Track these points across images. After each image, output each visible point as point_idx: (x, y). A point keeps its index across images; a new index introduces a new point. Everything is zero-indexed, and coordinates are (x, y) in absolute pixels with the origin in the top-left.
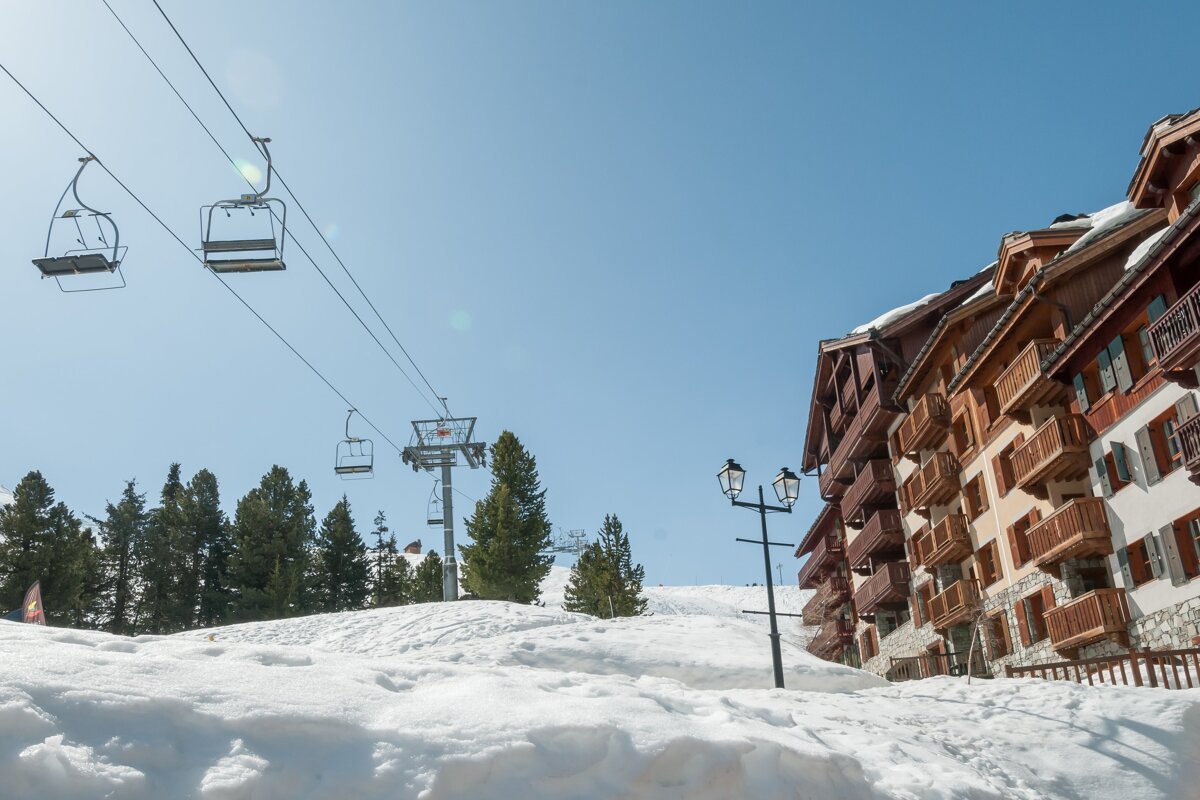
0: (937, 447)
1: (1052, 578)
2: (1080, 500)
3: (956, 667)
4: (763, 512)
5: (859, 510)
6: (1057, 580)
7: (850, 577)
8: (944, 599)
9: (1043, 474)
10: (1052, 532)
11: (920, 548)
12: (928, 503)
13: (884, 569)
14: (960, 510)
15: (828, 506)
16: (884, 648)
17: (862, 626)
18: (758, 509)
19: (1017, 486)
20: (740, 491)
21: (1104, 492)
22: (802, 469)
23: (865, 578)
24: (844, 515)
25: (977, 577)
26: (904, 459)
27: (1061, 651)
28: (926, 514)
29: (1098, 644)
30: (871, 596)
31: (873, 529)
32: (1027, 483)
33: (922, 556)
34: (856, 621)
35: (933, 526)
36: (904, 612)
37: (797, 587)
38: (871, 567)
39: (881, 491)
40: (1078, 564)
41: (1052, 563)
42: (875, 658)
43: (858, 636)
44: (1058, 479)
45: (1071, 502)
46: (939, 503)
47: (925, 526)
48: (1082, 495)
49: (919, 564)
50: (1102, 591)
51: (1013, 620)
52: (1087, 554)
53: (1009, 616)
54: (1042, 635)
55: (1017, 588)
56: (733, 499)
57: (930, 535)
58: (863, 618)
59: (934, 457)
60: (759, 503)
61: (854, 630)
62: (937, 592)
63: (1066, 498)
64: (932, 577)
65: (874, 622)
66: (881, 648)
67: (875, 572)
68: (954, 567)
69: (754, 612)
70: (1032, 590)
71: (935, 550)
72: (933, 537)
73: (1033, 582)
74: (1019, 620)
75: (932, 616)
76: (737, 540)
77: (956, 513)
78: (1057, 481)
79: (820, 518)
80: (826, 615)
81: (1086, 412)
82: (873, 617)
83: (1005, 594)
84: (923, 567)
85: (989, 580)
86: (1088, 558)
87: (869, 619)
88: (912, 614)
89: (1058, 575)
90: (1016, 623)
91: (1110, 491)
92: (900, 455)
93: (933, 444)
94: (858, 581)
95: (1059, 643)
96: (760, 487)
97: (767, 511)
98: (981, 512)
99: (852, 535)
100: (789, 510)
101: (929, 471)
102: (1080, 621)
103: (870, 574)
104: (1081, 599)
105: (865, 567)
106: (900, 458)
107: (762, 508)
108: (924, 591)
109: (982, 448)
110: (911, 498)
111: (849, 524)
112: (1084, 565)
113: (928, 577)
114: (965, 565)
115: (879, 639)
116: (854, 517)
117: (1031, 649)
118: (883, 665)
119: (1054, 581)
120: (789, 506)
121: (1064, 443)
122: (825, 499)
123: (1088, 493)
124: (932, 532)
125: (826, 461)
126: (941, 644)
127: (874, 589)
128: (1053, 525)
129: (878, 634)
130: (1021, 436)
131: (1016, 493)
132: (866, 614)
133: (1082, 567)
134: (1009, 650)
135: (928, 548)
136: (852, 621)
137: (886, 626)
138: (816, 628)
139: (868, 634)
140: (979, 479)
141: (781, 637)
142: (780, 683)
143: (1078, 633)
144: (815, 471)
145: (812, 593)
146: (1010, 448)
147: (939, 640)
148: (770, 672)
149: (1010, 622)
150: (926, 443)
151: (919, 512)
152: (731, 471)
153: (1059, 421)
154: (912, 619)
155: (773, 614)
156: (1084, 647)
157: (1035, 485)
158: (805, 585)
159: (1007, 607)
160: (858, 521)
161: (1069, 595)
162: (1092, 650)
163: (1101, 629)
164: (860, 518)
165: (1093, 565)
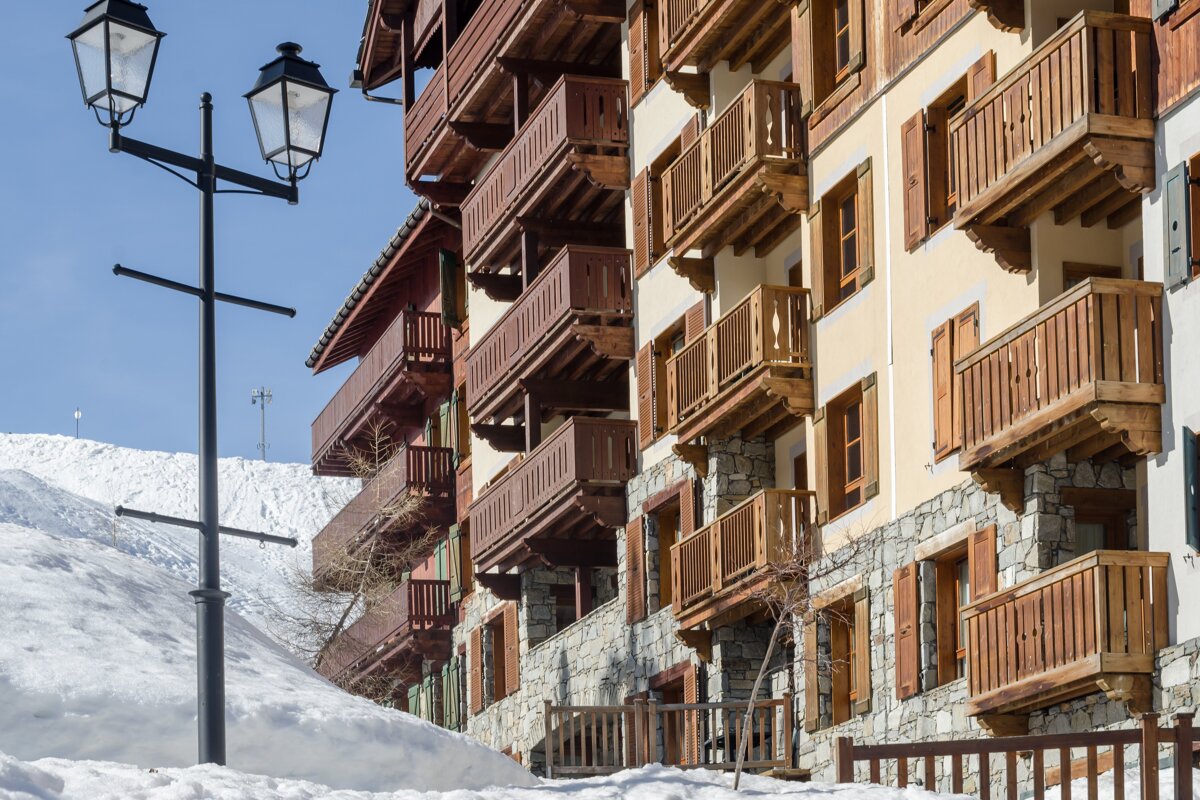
0: (759, 62)
1: (1001, 507)
2: (1107, 286)
3: (720, 744)
4: (206, 186)
5: (514, 238)
6: (1012, 515)
7: (465, 452)
8: (715, 543)
9: (1029, 192)
10: (1023, 373)
11: (672, 381)
12: (712, 242)
13: (563, 436)
14: (795, 273)
15: (425, 210)
16: (535, 674)
17: (482, 605)
18: (193, 175)
19: (958, 219)
20: (141, 101)
21: (1169, 271)
22: (358, 75)
23: (507, 457)
24: (468, 246)
25: (812, 486)
26: (663, 87)
27: (986, 714)
28: (701, 274)
29: (1077, 705)
30: (518, 515)
31: (548, 303)
32: (981, 215)
33: (672, 406)
34: (466, 590)
35: (716, 316)
36: (605, 571)
37: (306, 469)
38: (526, 424)
39: (585, 184)
40: (1071, 475)
41: (1006, 465)
42: (506, 702)
43: (463, 635)
44: (1061, 214)
45: (1083, 288)
46: (740, 246)
47: (695, 311)
48: (1113, 272)
49: (661, 430)
50: (1116, 558)
51: (883, 619)
52: (1097, 447)
53: (876, 608)
54: (948, 666)
55: (908, 530)
56: (115, 125)
57: (702, 344)
58: (485, 580)
59: (749, 93)
60: (198, 154)
61: (452, 616)
62: (698, 522)
63: (1072, 274)
64: (692, 474)
65: (518, 598)
66: (527, 675)
67: (536, 442)
68: (755, 448)
69: (153, 517)
70: (943, 539)
71: (712, 390)
72: (712, 348)
73: (951, 516)
74: (899, 622)
75: (676, 591)
76: (119, 270)
77: (784, 282)
78: (1059, 221)
79: (396, 248)
80: (377, 561)
81: (1164, 18)
82: (517, 578)
83: (876, 539)
84: (670, 440)
85: (842, 502)
86: (1098, 460)
87: (504, 586)
88: (623, 580)
89: (1016, 501)
90: (890, 628)
91: (1182, 270)
92: (655, 71)
93: (750, 53)
94: (485, 461)
95: (986, 694)
96: (207, 98)
97: (221, 184)
98: (851, 289)
99: (483, 312)
100: (290, 194)
101: (726, 136)
102: (1048, 636)
103: (522, 448)
104: (1060, 573)
105: (509, 422)
106: (652, 82)
107: (207, 173)
108: (665, 516)
109: (882, 83)
110: (667, 218)
111: (480, 280)
112: (1085, 477)
113: (681, 471)
114: (784, 445)
115: (524, 646)
116: (496, 259)
117: (916, 704)
118: (525, 726)
119: (1005, 515)
120: (293, 178)
121: (1096, 106)
122: (419, 187)
123: (1129, 268)
124: (712, 334)
125: (432, 56)
126: (690, 675)
127: (528, 494)
128: (1028, 348)
129: (523, 632)
130: (988, 64)
131: (952, 240)
132: (495, 570)
133: (1079, 482)
134: (860, 703)
135: (692, 384)
136: (455, 585)
137: (547, 613)
138: (346, 599)
139: (496, 627)
140: (861, 181)
141: (228, 602)
142: (214, 749)
143: (1037, 669)
144: (396, 89)
145: (346, 488)
146: (953, 101)
147: (686, 664)
148: (185, 713)
149: (875, 624)
150: (730, 46)
151: (682, 266)
152: (114, 27)
153: (1094, 33)
154: (623, 594)
155: (209, 527)
156: (1045, 711)
157: (1000, 222)
158: (331, 464)
159: (875, 581)
160: (506, 271)
161: (1033, 560)
162: (1062, 719)
163: (1090, 664)
164: (515, 262)
165: (1108, 480)
